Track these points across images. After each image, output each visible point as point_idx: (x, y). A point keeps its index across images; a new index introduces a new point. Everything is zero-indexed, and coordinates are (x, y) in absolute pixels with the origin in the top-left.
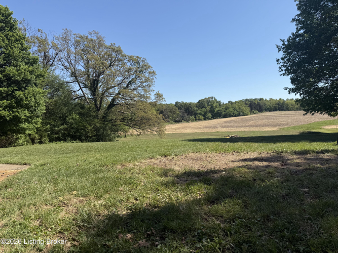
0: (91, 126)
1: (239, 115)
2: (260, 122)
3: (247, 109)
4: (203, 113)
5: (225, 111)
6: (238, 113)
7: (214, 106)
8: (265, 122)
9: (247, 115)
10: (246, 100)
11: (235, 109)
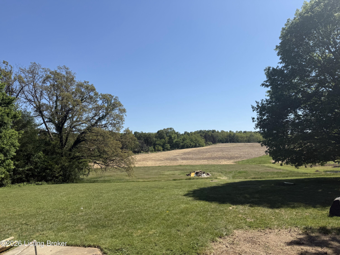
0: (58, 165)
1: (195, 146)
2: (215, 155)
3: (202, 141)
4: (162, 144)
5: (182, 142)
6: (194, 144)
7: (173, 137)
8: (220, 154)
9: (203, 146)
10: (201, 131)
11: (192, 140)
